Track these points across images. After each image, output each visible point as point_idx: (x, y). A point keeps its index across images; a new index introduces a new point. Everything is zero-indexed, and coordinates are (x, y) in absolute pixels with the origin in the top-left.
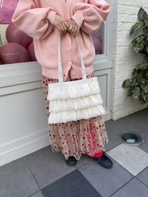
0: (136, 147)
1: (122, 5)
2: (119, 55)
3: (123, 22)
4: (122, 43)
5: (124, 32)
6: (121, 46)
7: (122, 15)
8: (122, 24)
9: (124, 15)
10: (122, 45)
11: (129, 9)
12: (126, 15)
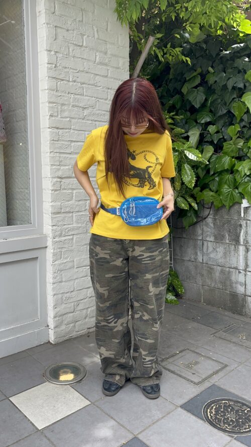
0: (68, 386)
1: (58, 154)
2: (56, 227)
3: (61, 178)
4: (61, 209)
5: (65, 191)
6: (59, 213)
7: (58, 167)
8: (59, 180)
9: (62, 168)
10: (62, 211)
11: (71, 158)
12: (67, 167)
